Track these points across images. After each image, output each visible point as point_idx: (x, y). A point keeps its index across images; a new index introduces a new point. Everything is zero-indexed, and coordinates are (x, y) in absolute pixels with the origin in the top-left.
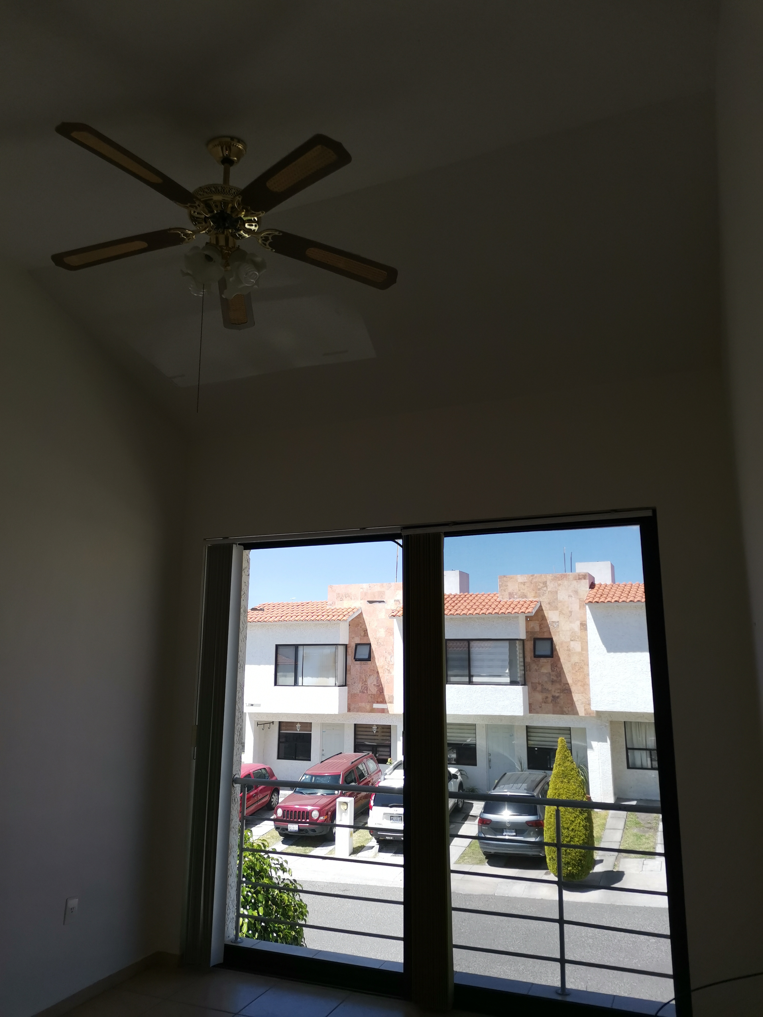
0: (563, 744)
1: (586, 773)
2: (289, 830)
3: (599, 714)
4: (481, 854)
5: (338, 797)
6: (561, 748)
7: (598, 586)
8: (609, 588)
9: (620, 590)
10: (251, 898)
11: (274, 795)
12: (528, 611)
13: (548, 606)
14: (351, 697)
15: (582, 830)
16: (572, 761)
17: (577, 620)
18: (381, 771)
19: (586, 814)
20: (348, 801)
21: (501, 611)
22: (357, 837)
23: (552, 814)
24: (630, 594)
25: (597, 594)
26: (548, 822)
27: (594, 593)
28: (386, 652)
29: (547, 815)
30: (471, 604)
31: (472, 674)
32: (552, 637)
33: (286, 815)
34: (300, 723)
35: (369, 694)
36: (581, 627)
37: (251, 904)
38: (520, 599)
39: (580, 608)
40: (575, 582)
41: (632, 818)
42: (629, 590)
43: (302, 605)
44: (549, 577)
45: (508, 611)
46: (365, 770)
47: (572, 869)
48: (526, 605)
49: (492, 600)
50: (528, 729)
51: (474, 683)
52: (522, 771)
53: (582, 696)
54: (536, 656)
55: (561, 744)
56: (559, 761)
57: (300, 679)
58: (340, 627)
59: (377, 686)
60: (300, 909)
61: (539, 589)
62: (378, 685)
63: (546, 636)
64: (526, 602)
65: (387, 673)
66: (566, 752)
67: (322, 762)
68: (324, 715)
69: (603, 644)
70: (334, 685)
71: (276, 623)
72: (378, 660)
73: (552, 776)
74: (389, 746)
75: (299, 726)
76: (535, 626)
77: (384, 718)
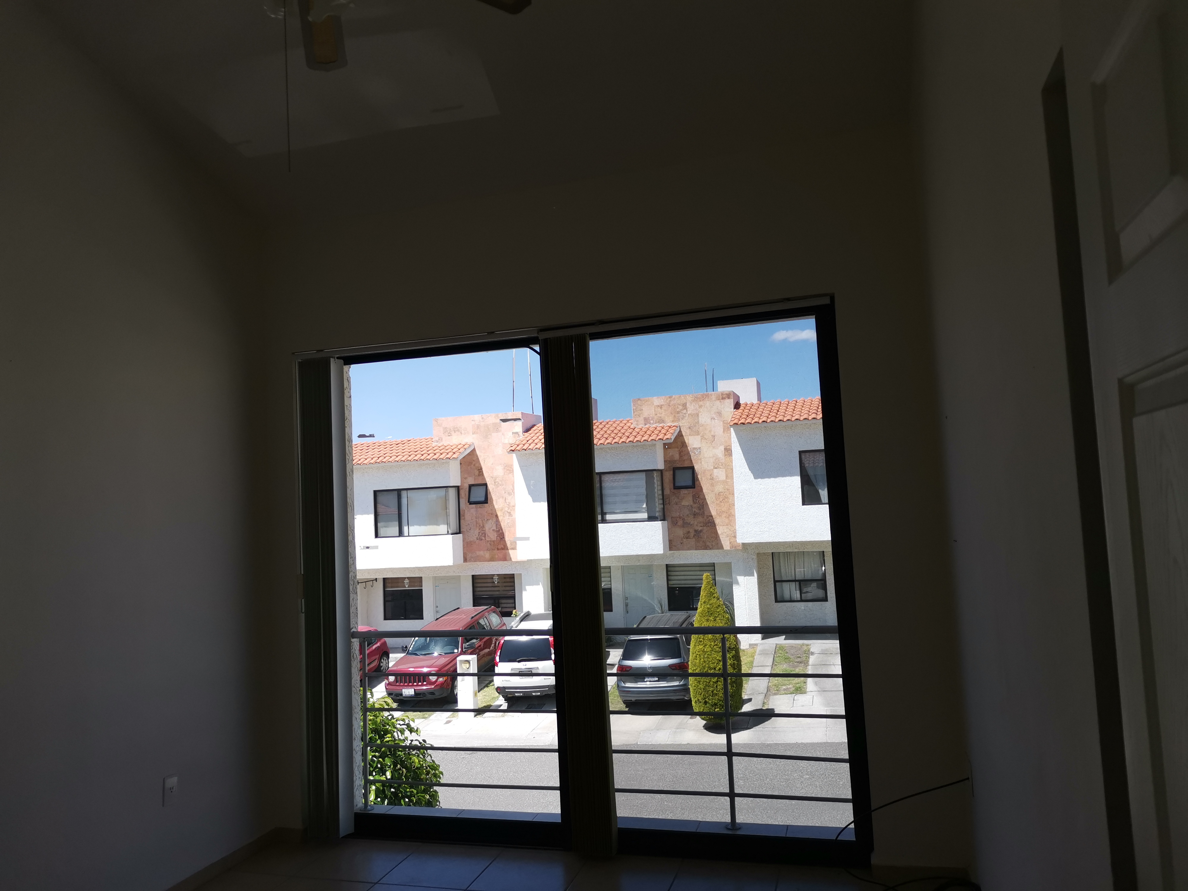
0: (708, 580)
1: (731, 610)
2: (404, 695)
3: (746, 546)
4: (621, 703)
5: (458, 656)
6: (706, 584)
7: (744, 405)
8: (756, 408)
9: (768, 409)
10: (377, 763)
11: (383, 659)
12: (666, 437)
13: (688, 431)
14: (467, 545)
15: (730, 669)
16: (718, 598)
17: (721, 445)
18: (505, 625)
19: (734, 652)
20: (471, 659)
21: (636, 439)
22: (482, 697)
23: (697, 654)
24: (779, 413)
25: (742, 414)
26: (693, 663)
27: (740, 414)
28: (505, 493)
29: (692, 656)
30: (602, 433)
31: (605, 511)
32: (693, 465)
33: (400, 679)
34: (408, 578)
35: (488, 541)
36: (725, 453)
37: (377, 769)
38: (657, 424)
39: (724, 432)
40: (718, 402)
41: (781, 654)
42: (777, 408)
43: (403, 443)
44: (689, 398)
45: (644, 438)
46: (488, 624)
47: (720, 710)
48: (663, 431)
49: (625, 428)
50: (668, 568)
51: (607, 522)
52: (662, 613)
53: (727, 528)
54: (676, 488)
55: (707, 581)
56: (704, 598)
57: (405, 529)
58: (450, 466)
59: (496, 531)
60: (433, 771)
61: (678, 413)
62: (498, 530)
63: (686, 464)
64: (664, 427)
65: (507, 516)
66: (712, 589)
67: (437, 619)
68: (436, 567)
69: (750, 470)
70: (447, 533)
71: (372, 465)
72: (497, 502)
73: (697, 615)
74: (513, 597)
75: (408, 581)
76: (675, 454)
77: (506, 567)
